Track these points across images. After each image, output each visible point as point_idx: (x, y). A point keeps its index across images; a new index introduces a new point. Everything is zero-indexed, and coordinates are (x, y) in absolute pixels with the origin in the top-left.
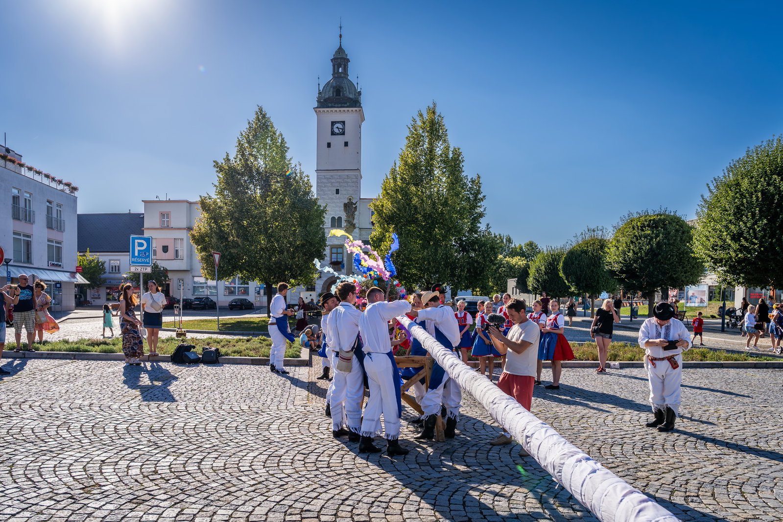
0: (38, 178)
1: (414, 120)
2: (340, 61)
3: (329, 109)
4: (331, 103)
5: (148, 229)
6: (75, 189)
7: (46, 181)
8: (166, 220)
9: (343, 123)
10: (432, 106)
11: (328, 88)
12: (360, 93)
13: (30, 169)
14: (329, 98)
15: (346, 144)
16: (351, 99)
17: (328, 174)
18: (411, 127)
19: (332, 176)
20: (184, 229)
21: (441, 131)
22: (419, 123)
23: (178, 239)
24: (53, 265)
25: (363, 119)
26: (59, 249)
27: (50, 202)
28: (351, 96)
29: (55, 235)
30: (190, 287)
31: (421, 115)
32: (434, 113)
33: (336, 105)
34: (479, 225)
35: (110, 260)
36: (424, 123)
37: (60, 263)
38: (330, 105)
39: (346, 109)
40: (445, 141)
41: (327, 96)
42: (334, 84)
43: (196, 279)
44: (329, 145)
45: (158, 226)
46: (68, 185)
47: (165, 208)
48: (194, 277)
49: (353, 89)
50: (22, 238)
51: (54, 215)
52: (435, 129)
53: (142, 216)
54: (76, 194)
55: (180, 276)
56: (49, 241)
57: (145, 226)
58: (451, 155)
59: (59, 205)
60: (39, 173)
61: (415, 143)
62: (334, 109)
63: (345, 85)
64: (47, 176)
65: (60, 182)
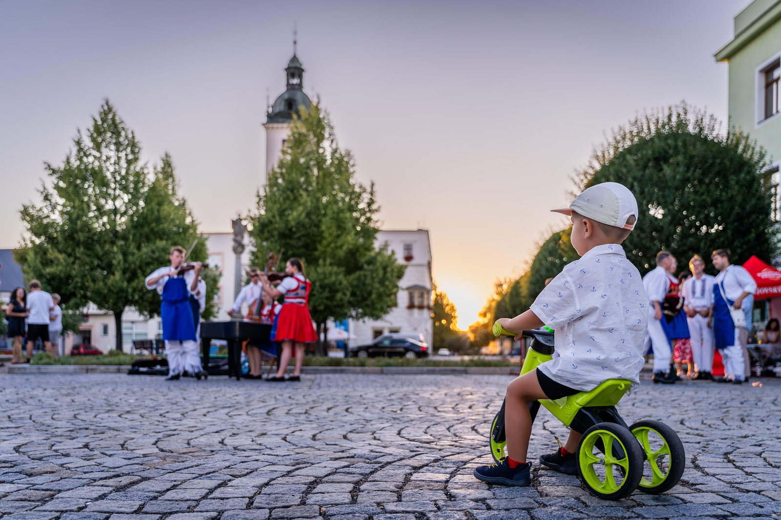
2: (295, 71)
3: (280, 125)
4: (282, 117)
11: (280, 101)
14: (279, 112)
21: (326, 129)
33: (288, 121)
38: (281, 120)
40: (332, 141)
41: (278, 110)
42: (287, 97)
58: (339, 158)
62: (285, 125)
63: (298, 96)
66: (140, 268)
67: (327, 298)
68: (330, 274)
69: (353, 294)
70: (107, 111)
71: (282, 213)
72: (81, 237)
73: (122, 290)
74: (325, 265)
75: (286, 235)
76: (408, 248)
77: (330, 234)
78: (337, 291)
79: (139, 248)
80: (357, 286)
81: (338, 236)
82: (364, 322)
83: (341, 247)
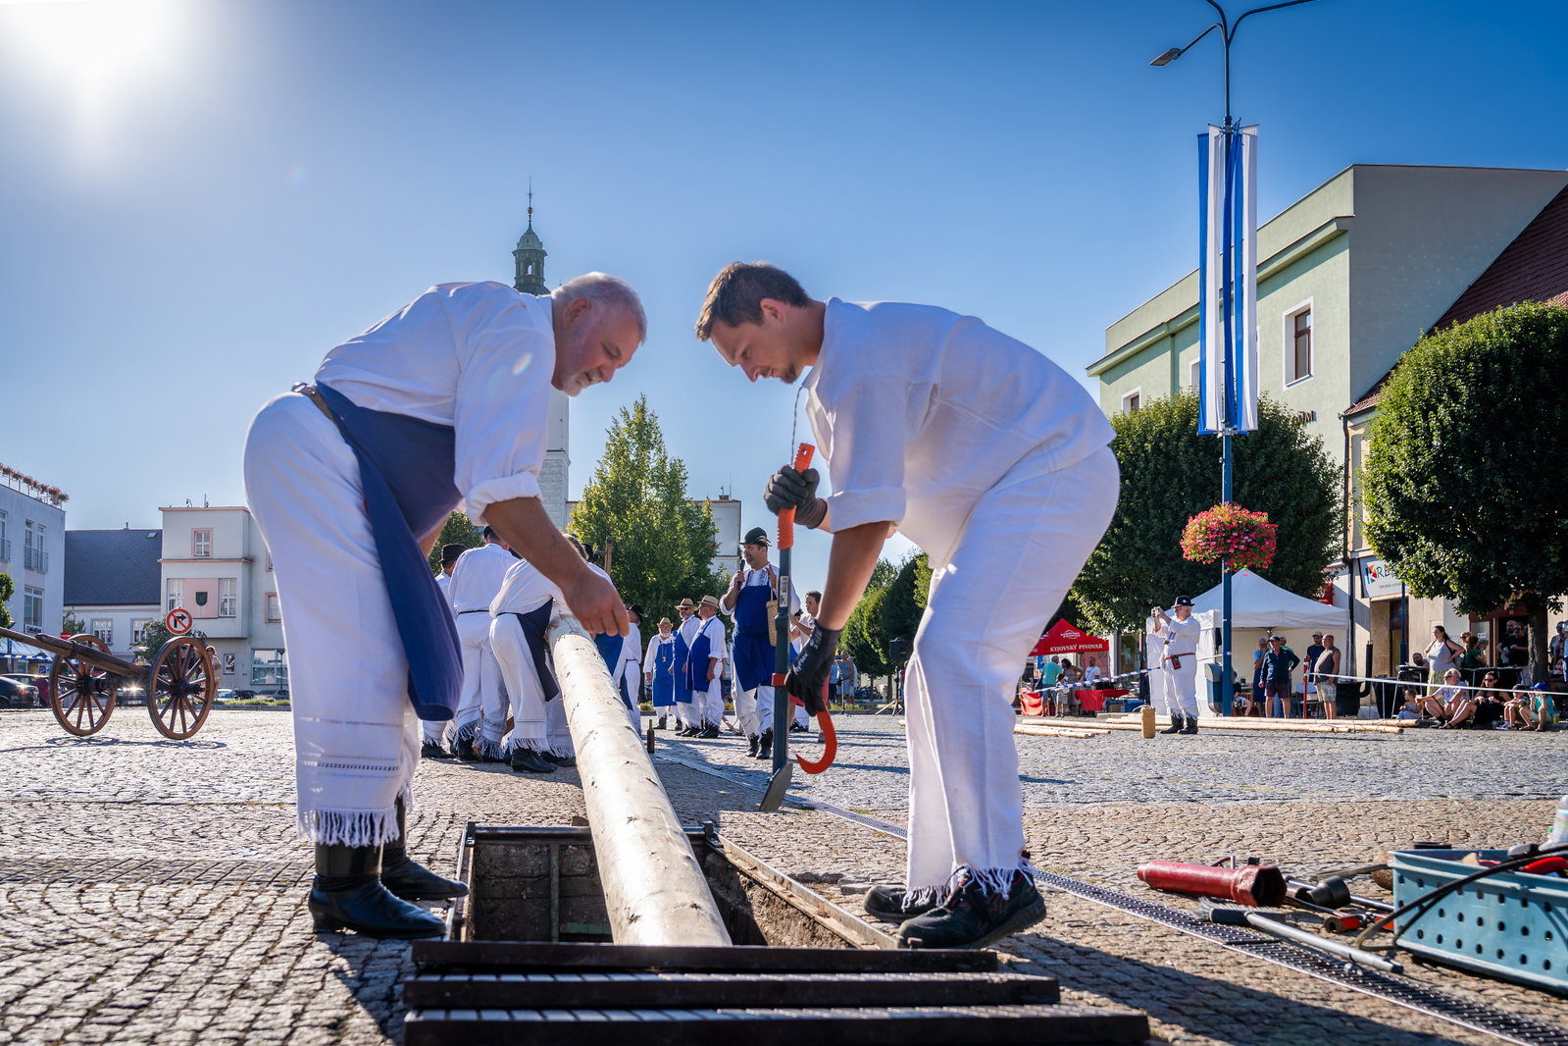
0: (14, 485)
1: (616, 422)
5: (169, 560)
6: (64, 498)
7: (24, 488)
8: (203, 543)
10: (641, 402)
18: (611, 431)
20: (239, 560)
21: (653, 436)
22: (623, 425)
23: (226, 579)
24: (31, 629)
26: (38, 602)
27: (28, 523)
29: (35, 579)
30: (248, 669)
31: (626, 414)
32: (643, 411)
34: (709, 566)
35: (93, 621)
36: (630, 425)
37: (40, 628)
40: (659, 450)
43: (258, 654)
45: (189, 556)
46: (53, 492)
47: (201, 522)
48: (254, 650)
51: (35, 546)
52: (644, 432)
53: (152, 535)
54: (64, 506)
55: (229, 648)
56: (28, 589)
57: (166, 553)
58: (668, 469)
59: (42, 528)
60: (17, 476)
61: (618, 453)
64: (27, 481)
65: (44, 489)
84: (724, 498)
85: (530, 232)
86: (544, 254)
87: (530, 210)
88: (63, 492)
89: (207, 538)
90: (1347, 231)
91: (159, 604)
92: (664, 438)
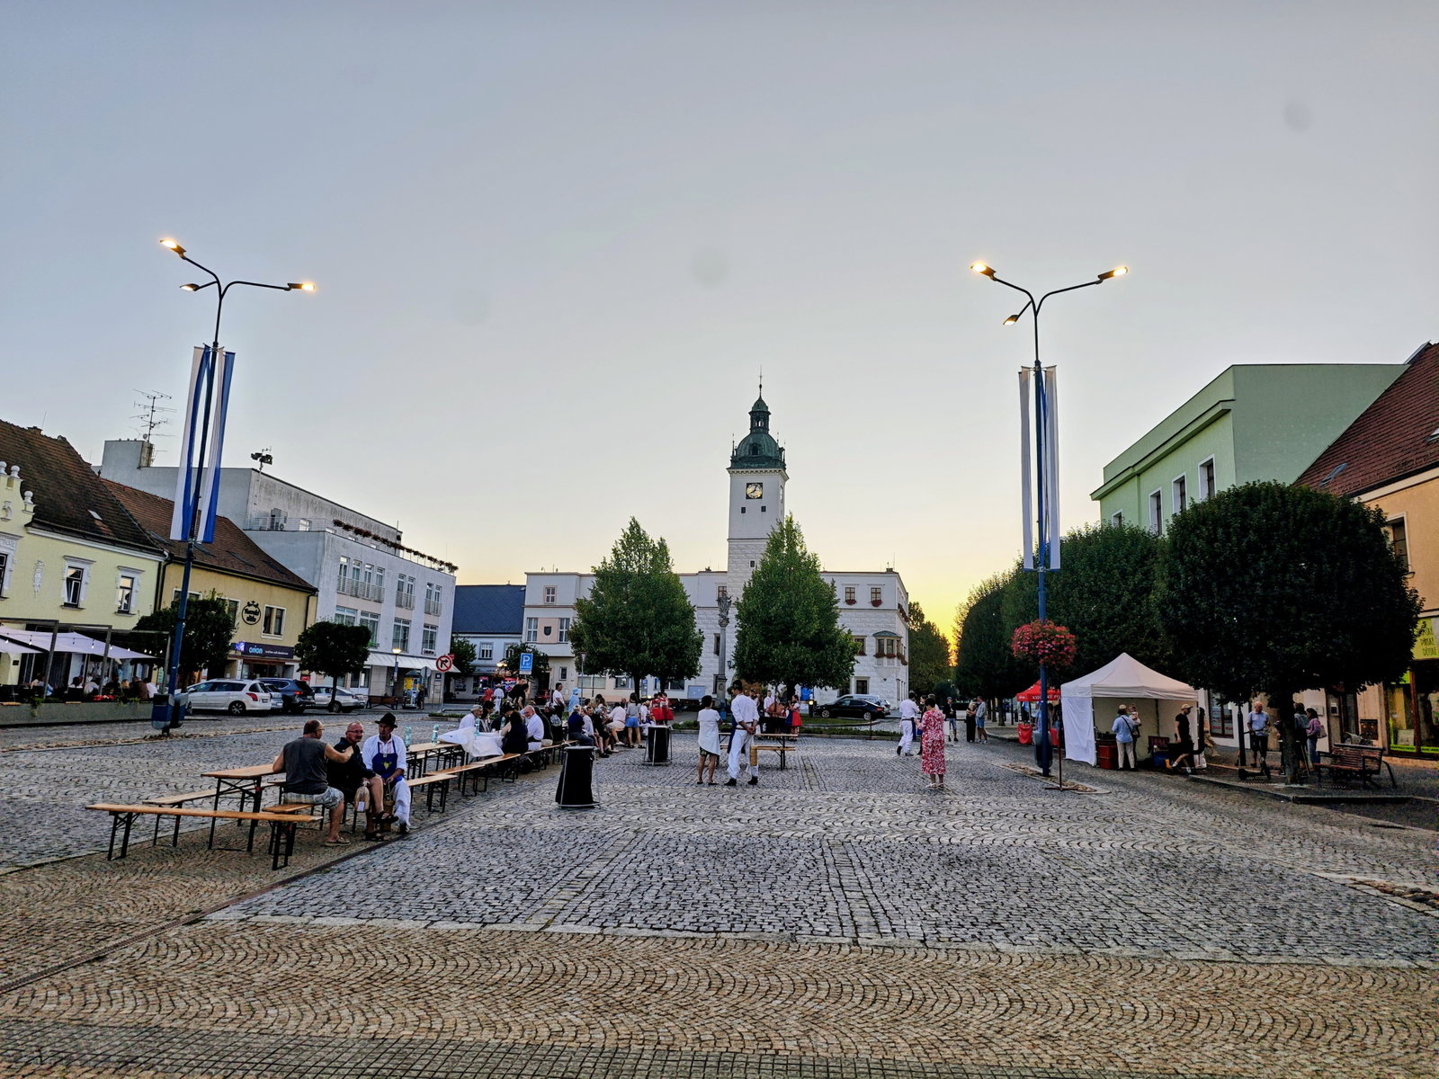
0: (421, 561)
2: (760, 414)
3: (744, 470)
4: (747, 462)
5: (529, 606)
6: (456, 568)
7: (428, 563)
8: (551, 595)
9: (761, 484)
11: (744, 445)
12: (782, 449)
13: (409, 551)
14: (744, 457)
15: (764, 509)
16: (771, 458)
17: (742, 544)
19: (746, 545)
20: (573, 606)
23: (564, 619)
24: (427, 652)
25: (786, 478)
26: (433, 635)
27: (430, 585)
28: (770, 455)
29: (431, 619)
33: (753, 465)
35: (481, 644)
37: (433, 651)
38: (746, 465)
39: (764, 470)
41: (742, 455)
42: (751, 442)
44: (743, 510)
45: (541, 603)
46: (449, 565)
47: (551, 582)
49: (773, 446)
50: (402, 625)
51: (433, 599)
53: (523, 589)
54: (456, 573)
56: (425, 626)
57: (527, 601)
59: (438, 588)
60: (423, 556)
62: (750, 470)
63: (763, 441)
64: (430, 558)
65: (442, 563)
66: (661, 647)
67: (798, 672)
68: (800, 654)
69: (818, 667)
70: (635, 526)
71: (763, 604)
72: (621, 624)
73: (649, 664)
74: (796, 645)
75: (767, 622)
76: (876, 592)
77: (800, 623)
78: (805, 666)
79: (659, 630)
80: (821, 662)
81: (806, 624)
82: (826, 690)
83: (809, 632)
84: (890, 571)
85: (760, 399)
86: (769, 413)
87: (761, 386)
88: (454, 565)
89: (553, 593)
90: (1229, 410)
91: (521, 634)
92: (804, 540)
